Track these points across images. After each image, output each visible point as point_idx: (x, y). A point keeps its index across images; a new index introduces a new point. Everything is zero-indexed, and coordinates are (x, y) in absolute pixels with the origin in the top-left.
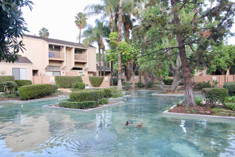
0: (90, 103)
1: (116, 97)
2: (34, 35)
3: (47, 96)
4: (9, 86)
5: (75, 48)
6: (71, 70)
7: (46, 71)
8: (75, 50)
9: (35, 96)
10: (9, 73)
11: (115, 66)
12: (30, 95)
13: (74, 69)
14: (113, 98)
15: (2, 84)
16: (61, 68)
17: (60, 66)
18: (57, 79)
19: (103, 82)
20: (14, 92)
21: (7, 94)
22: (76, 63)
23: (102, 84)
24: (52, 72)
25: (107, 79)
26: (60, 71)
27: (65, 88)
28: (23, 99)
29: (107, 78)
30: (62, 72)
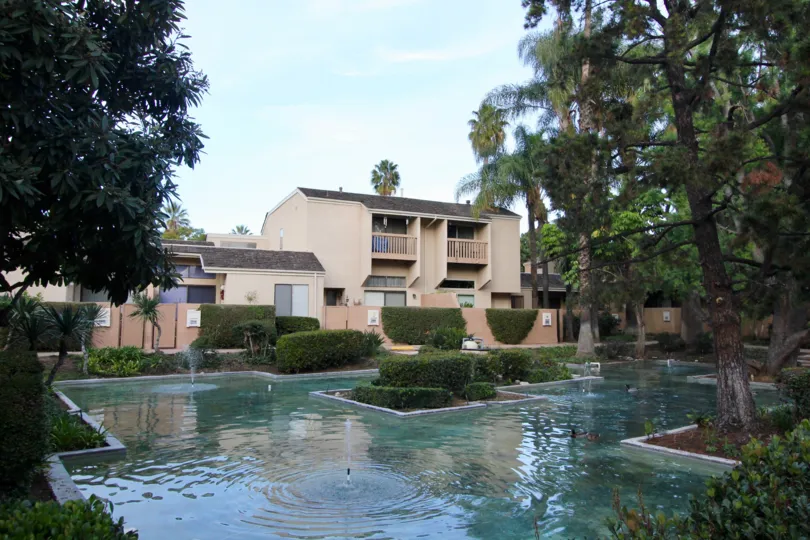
0: (422, 394)
1: (541, 381)
2: (338, 190)
3: (345, 365)
4: (255, 332)
5: (449, 221)
6: (437, 288)
7: (366, 291)
8: (449, 226)
9: (313, 363)
10: (266, 299)
11: (571, 276)
12: (300, 359)
13: (446, 284)
14: (530, 383)
15: (240, 328)
16: (409, 281)
17: (404, 278)
18: (387, 314)
19: (533, 328)
20: (267, 350)
21: (249, 354)
22: (452, 267)
23: (532, 334)
24: (382, 295)
25: (550, 318)
26: (404, 293)
27: (410, 344)
28: (282, 371)
29: (549, 315)
30: (410, 293)
